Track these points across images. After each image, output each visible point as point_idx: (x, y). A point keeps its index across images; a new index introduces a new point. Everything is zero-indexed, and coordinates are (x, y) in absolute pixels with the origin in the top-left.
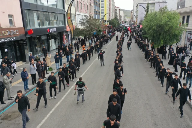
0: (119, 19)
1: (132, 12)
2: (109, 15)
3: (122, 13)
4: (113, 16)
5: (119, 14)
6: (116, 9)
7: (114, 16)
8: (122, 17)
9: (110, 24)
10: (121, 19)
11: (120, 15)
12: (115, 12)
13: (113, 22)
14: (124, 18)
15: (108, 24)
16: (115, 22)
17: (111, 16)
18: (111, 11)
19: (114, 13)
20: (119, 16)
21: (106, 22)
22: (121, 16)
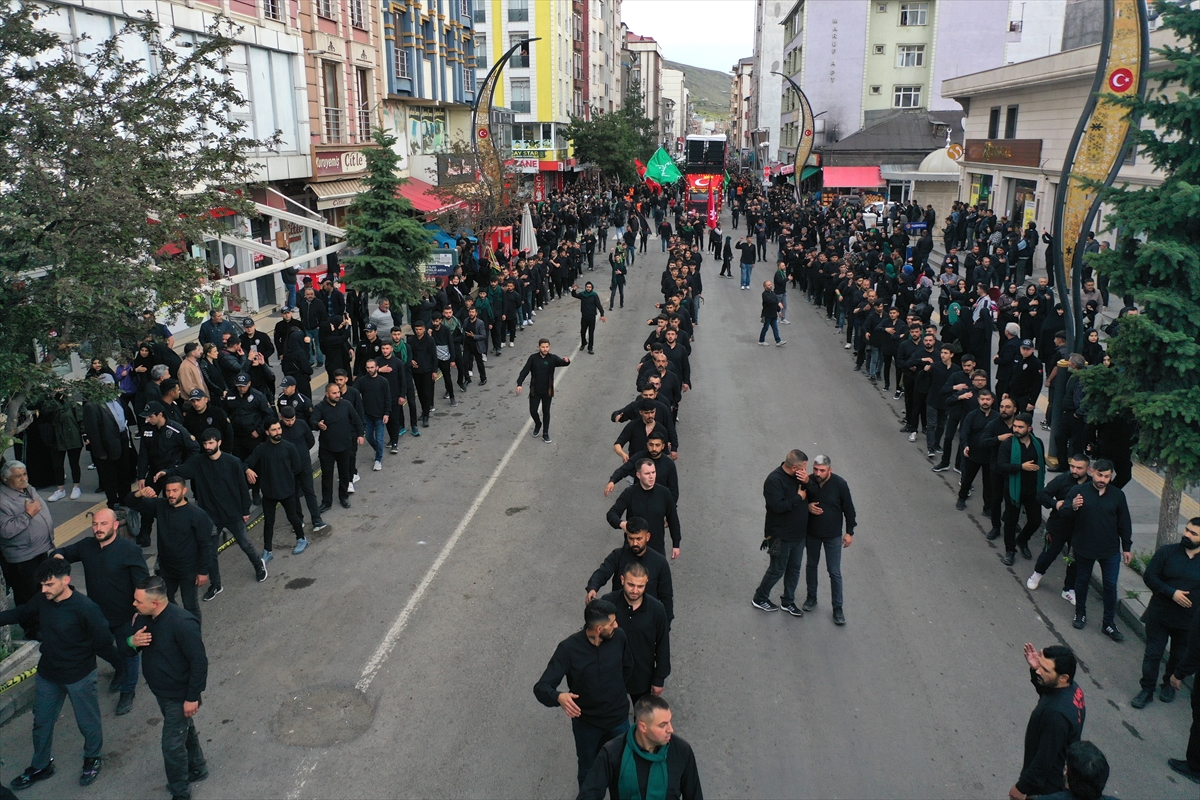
0: (656, 119)
1: (747, 70)
2: (581, 84)
3: (672, 86)
4: (606, 95)
5: (657, 88)
6: (631, 47)
7: (617, 98)
8: (677, 108)
9: (581, 153)
10: (666, 125)
11: (664, 94)
12: (627, 70)
13: (610, 138)
14: (689, 115)
15: (571, 151)
16: (623, 142)
17: (595, 90)
18: (595, 57)
19: (618, 73)
20: (656, 103)
21: (547, 136)
22: (669, 103)
